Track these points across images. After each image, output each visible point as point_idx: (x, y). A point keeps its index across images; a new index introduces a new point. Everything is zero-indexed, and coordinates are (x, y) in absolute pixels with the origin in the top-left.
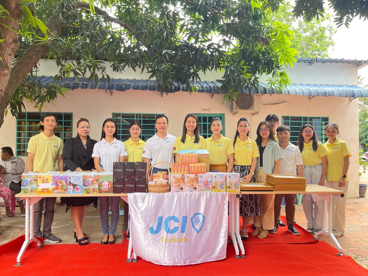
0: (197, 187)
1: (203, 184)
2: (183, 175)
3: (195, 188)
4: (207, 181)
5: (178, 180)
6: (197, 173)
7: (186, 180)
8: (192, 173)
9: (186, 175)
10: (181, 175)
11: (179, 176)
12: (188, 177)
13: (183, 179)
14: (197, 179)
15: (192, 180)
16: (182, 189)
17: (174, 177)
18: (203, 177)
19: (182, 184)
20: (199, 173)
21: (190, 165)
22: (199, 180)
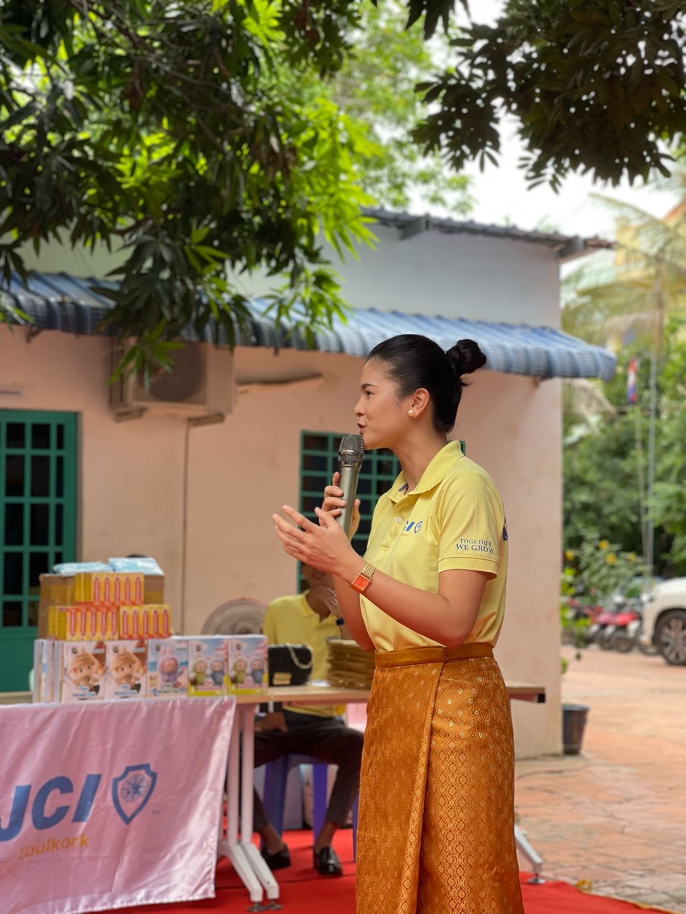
0: (142, 682)
1: (163, 673)
2: (101, 645)
3: (137, 687)
4: (173, 662)
5: (86, 661)
6: (146, 636)
7: (111, 659)
8: (130, 638)
9: (110, 645)
10: (94, 644)
11: (89, 647)
12: (116, 650)
13: (101, 658)
14: (142, 657)
15: (126, 660)
16: (96, 689)
17: (74, 651)
18: (162, 648)
19: (96, 673)
20: (151, 637)
21: (123, 609)
22: (151, 658)
